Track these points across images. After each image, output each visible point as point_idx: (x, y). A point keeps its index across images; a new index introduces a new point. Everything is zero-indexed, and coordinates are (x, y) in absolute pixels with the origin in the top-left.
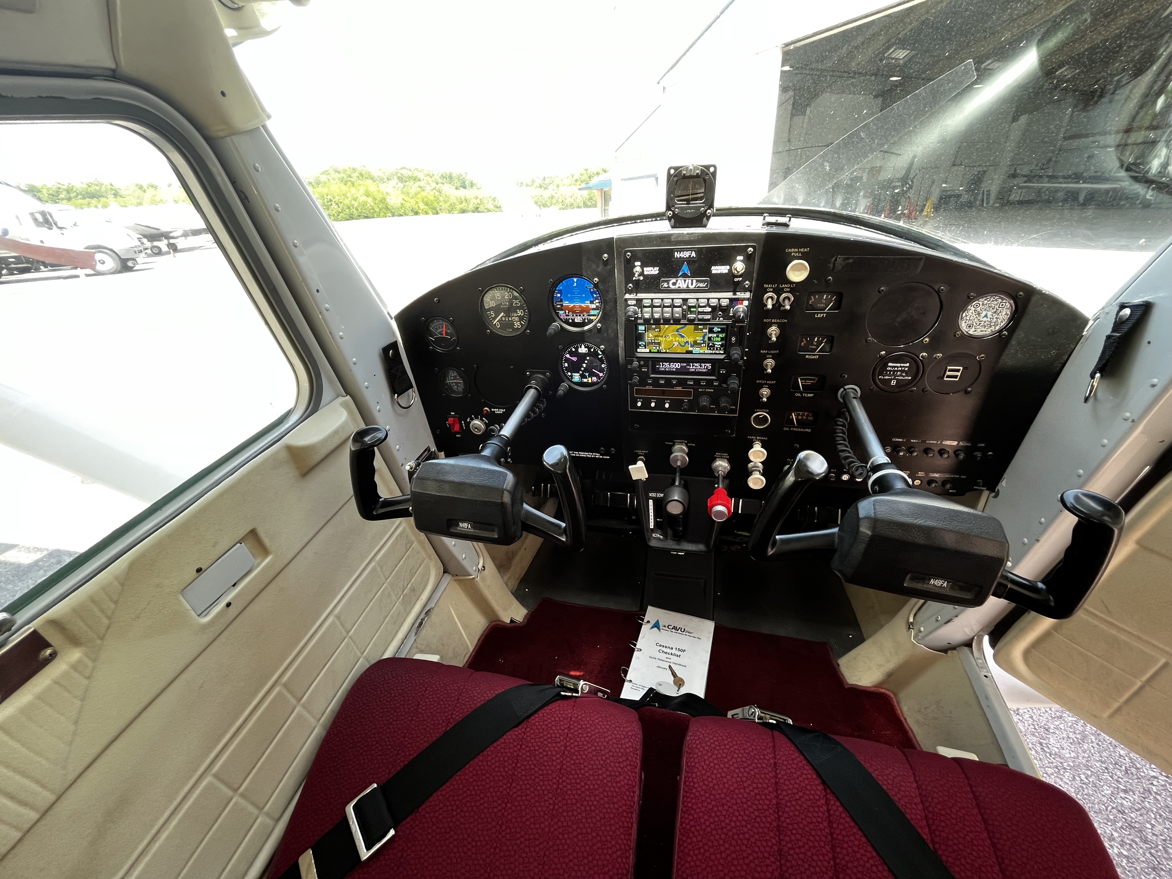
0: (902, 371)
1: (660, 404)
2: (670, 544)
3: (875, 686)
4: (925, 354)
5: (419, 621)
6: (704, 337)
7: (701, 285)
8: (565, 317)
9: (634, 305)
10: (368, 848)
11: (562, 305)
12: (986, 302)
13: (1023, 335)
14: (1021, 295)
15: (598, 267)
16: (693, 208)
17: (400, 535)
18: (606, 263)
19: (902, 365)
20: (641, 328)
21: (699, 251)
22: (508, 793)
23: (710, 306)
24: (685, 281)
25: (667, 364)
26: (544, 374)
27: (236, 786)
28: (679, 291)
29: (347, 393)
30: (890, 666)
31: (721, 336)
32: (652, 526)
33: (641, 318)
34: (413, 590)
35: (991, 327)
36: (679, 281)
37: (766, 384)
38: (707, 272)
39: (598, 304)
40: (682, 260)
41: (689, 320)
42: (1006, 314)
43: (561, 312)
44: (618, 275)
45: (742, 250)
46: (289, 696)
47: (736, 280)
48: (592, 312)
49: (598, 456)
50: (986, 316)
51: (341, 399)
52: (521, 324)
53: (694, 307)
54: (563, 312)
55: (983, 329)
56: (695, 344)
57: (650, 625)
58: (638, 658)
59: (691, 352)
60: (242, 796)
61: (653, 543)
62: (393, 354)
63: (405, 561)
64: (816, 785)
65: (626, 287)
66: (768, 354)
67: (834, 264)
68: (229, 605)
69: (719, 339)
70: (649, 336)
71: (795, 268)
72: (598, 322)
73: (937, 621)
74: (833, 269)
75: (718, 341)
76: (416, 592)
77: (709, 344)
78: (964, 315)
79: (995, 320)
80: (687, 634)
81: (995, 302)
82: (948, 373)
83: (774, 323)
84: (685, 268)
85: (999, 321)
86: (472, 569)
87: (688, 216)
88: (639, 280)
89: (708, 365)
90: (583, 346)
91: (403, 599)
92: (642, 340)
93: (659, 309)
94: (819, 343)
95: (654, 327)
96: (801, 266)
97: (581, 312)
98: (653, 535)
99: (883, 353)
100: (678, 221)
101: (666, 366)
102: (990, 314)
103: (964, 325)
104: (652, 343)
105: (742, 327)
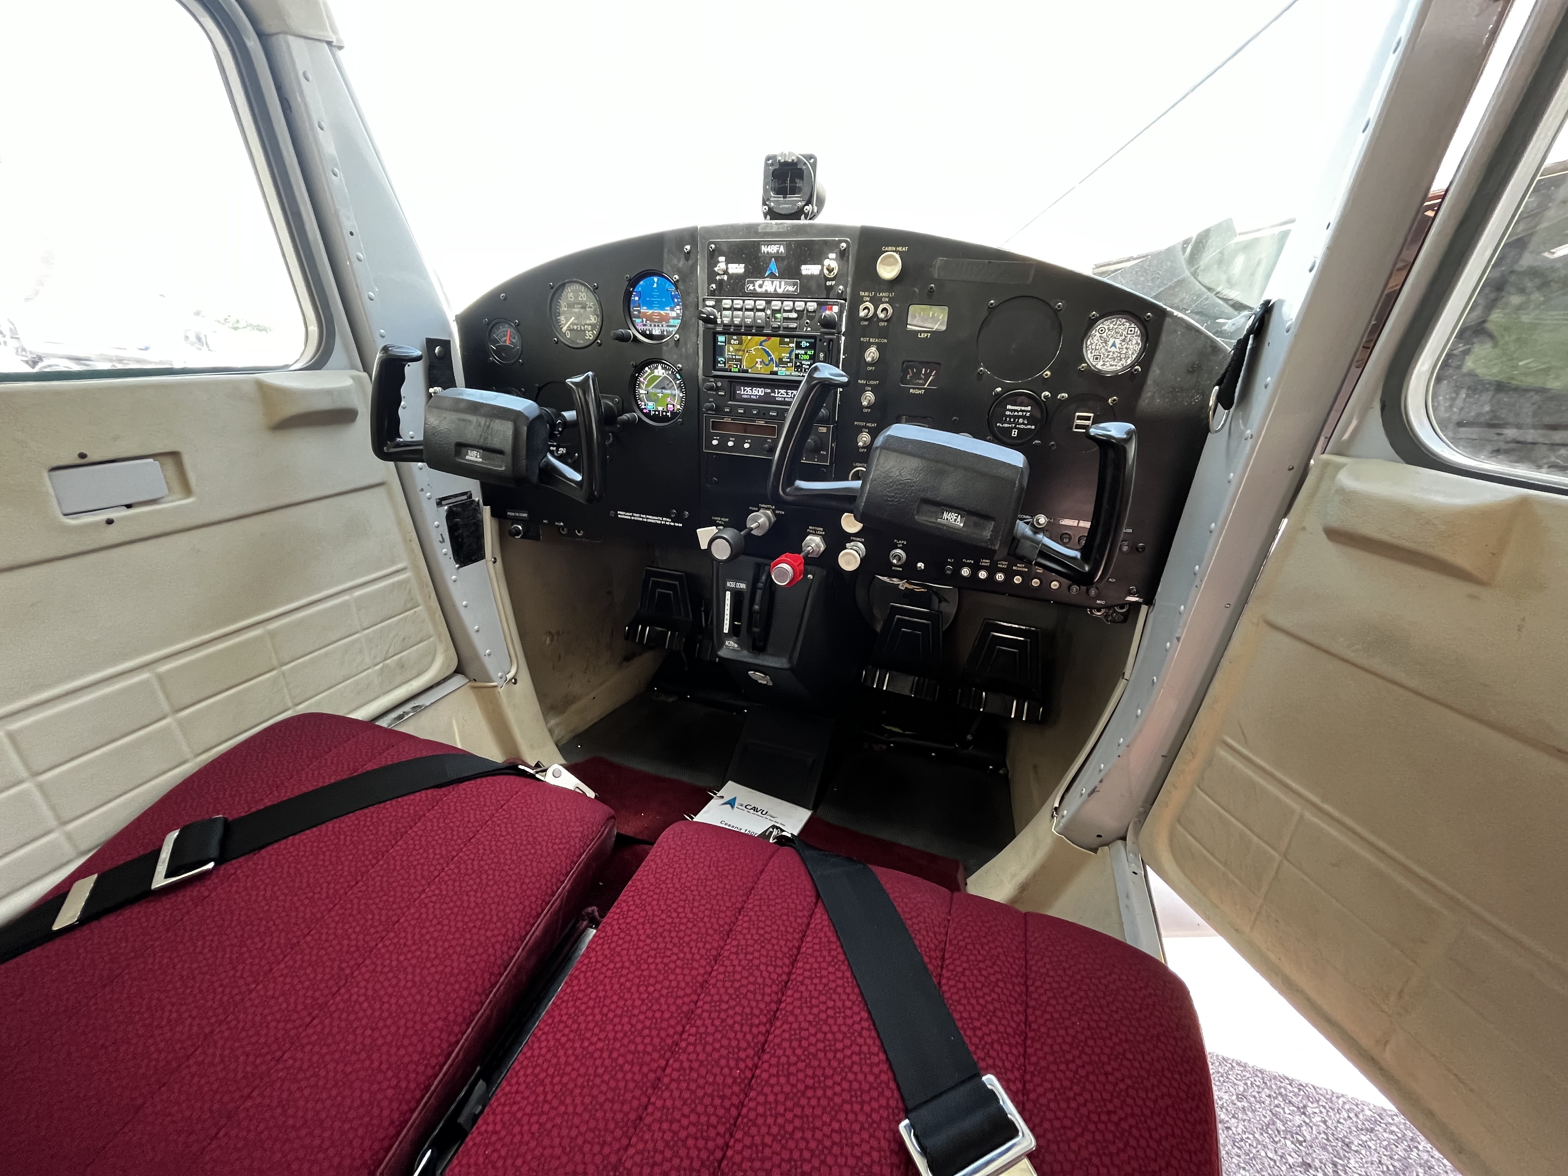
0: (1024, 417)
1: (739, 443)
2: (746, 656)
4: (1047, 393)
5: (400, 711)
6: (790, 354)
8: (642, 328)
9: (713, 307)
10: (167, 876)
11: (639, 311)
12: (1112, 326)
13: (1158, 372)
14: (1149, 317)
15: (679, 261)
16: (791, 203)
17: (400, 583)
18: (688, 256)
19: (1023, 408)
20: (721, 338)
21: (788, 245)
22: (387, 851)
23: (796, 311)
24: (772, 282)
25: (748, 389)
26: (612, 400)
27: (36, 769)
28: (765, 295)
29: (365, 371)
31: (809, 352)
32: (726, 630)
33: (720, 325)
34: (401, 665)
35: (1121, 360)
37: (866, 427)
38: (797, 274)
39: (678, 312)
40: (770, 256)
41: (774, 329)
42: (1137, 343)
43: (638, 320)
44: (701, 272)
45: (832, 246)
46: (161, 696)
47: (829, 283)
48: (672, 322)
49: (668, 521)
50: (1114, 345)
51: (355, 373)
52: (593, 333)
53: (779, 311)
54: (640, 320)
55: (1112, 363)
56: (781, 362)
57: (723, 801)
59: (776, 373)
60: (41, 786)
62: (440, 352)
63: (398, 622)
65: (708, 287)
66: (866, 385)
67: (936, 268)
68: (110, 522)
69: (807, 357)
70: (730, 351)
71: (885, 264)
72: (675, 334)
73: (1081, 795)
74: (936, 275)
75: (806, 360)
76: (405, 671)
77: (796, 363)
78: (1089, 343)
79: (1125, 351)
80: (769, 817)
81: (1123, 327)
82: (1078, 422)
83: (873, 343)
84: (773, 267)
85: (1130, 353)
86: (496, 674)
87: (784, 211)
88: (722, 280)
90: (660, 367)
91: (382, 669)
92: (722, 355)
93: (740, 313)
94: (927, 376)
95: (735, 337)
96: (892, 260)
97: (660, 321)
98: (727, 643)
99: (999, 389)
100: (772, 214)
101: (748, 392)
102: (1118, 342)
103: (1089, 356)
104: (732, 360)
105: (831, 340)
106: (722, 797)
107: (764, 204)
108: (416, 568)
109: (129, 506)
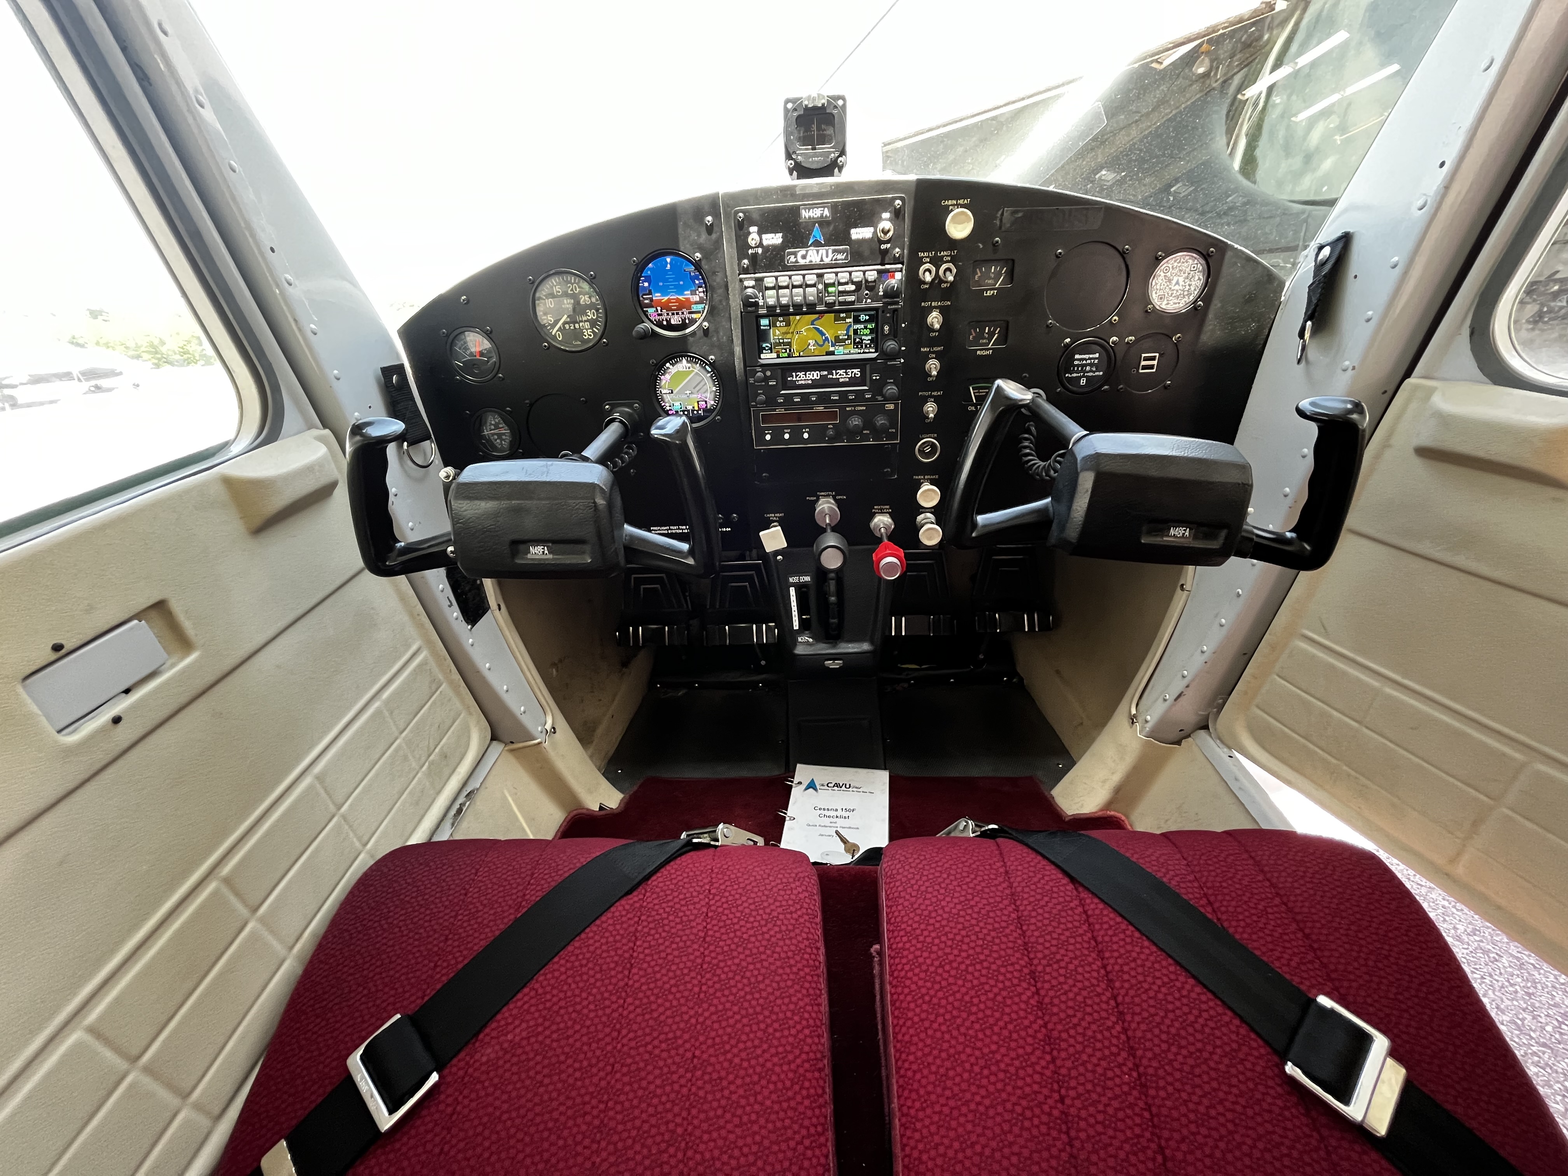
0: (1091, 365)
1: (796, 434)
2: (823, 649)
3: (1101, 810)
4: (1115, 338)
5: (457, 806)
6: (848, 330)
7: (840, 256)
8: (657, 318)
9: (753, 287)
10: (391, 1111)
11: (651, 300)
12: (1176, 263)
13: (1221, 303)
14: (1211, 252)
15: (699, 236)
16: (821, 155)
17: (420, 666)
18: (710, 229)
19: (1091, 356)
20: (764, 322)
21: (834, 207)
22: (627, 984)
23: (853, 283)
24: (818, 251)
25: (801, 374)
26: (630, 406)
27: (135, 1052)
28: (813, 267)
29: (325, 426)
30: (1116, 778)
31: (869, 326)
32: (796, 626)
33: (762, 307)
34: (444, 756)
35: (1184, 297)
36: (810, 253)
37: (931, 396)
38: (846, 239)
40: (812, 222)
41: (827, 305)
42: (1199, 279)
43: (651, 311)
44: (728, 247)
45: (888, 205)
46: (233, 899)
47: (883, 247)
48: (695, 308)
50: (1177, 283)
51: (315, 432)
52: (593, 332)
53: (833, 285)
54: (653, 309)
55: (1176, 301)
56: (838, 340)
57: (803, 787)
58: (791, 829)
59: (832, 353)
60: (148, 1070)
61: (800, 650)
62: (397, 381)
63: (430, 708)
64: (1064, 885)
65: (739, 264)
66: (930, 352)
67: (1001, 220)
68: (117, 720)
69: (868, 331)
70: (775, 334)
71: (956, 221)
72: (704, 320)
73: (1165, 700)
74: (1000, 227)
75: (866, 335)
76: (450, 761)
77: (855, 340)
78: (1154, 283)
79: (1188, 288)
81: (1186, 264)
82: (1143, 363)
83: (935, 307)
84: (817, 234)
85: (1193, 289)
86: (535, 730)
87: (814, 166)
88: (757, 253)
89: (856, 371)
90: (684, 360)
91: (429, 767)
92: (766, 340)
93: (787, 291)
94: (992, 335)
95: (781, 319)
96: (963, 217)
97: (680, 308)
98: (800, 639)
99: (1068, 340)
100: (801, 171)
101: (802, 378)
102: (1181, 279)
103: (1154, 297)
104: (780, 344)
105: (895, 310)
106: (800, 783)
107: (789, 156)
108: (429, 643)
109: (127, 691)
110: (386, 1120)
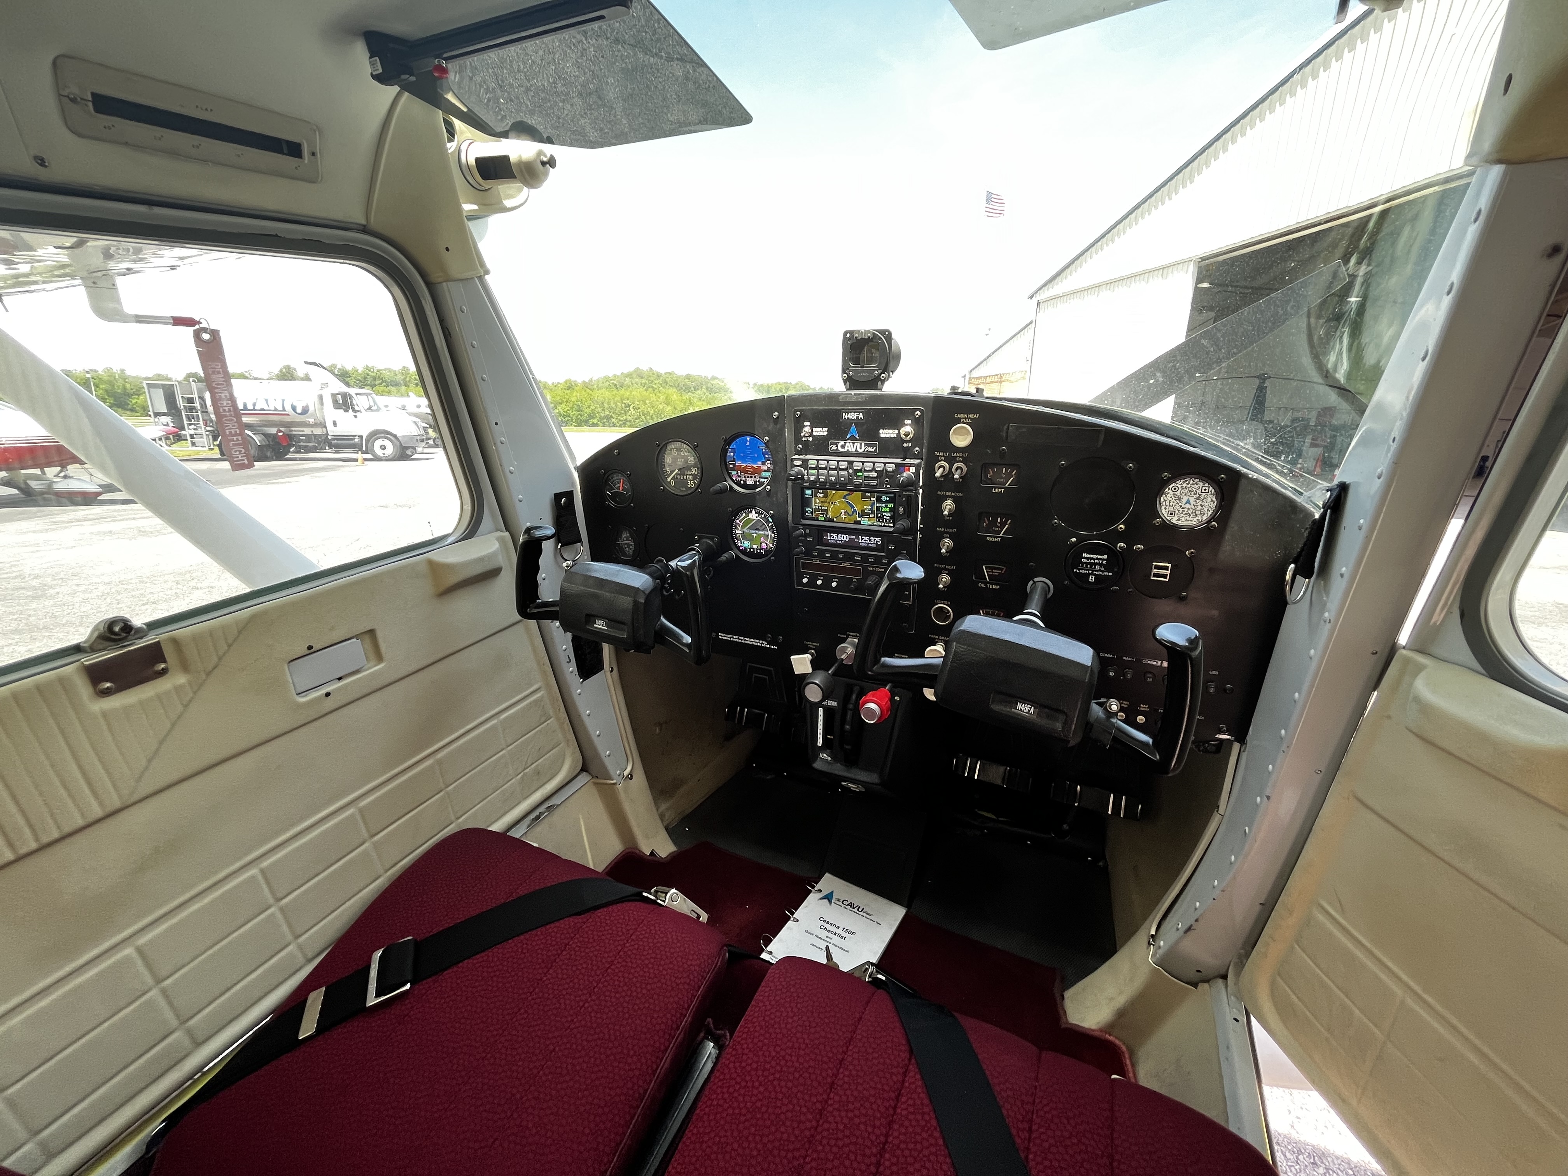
0: (1101, 565)
1: (827, 582)
2: (839, 769)
3: (1101, 1030)
4: (1122, 544)
5: (537, 813)
6: (872, 506)
7: (870, 449)
8: (737, 479)
9: (799, 466)
10: (377, 996)
11: (734, 465)
12: (1185, 485)
13: (1236, 528)
14: (1222, 478)
15: (768, 426)
16: (867, 371)
17: (536, 701)
18: (776, 421)
19: (1099, 557)
20: (808, 492)
21: (866, 413)
22: (541, 979)
23: (876, 471)
24: (854, 443)
25: (834, 535)
26: (712, 539)
27: (279, 895)
28: (848, 454)
29: (507, 529)
30: (1121, 1000)
31: (889, 506)
32: (820, 743)
33: (807, 481)
34: (538, 773)
35: (1196, 515)
36: (847, 444)
37: (945, 569)
38: (876, 437)
39: (769, 466)
40: (850, 422)
41: (856, 486)
42: (1212, 501)
43: (733, 473)
44: (788, 435)
45: (910, 414)
46: (361, 824)
47: (905, 445)
48: (764, 474)
49: (765, 644)
50: (1188, 502)
51: (499, 534)
52: (694, 483)
53: (860, 471)
54: (735, 472)
55: (1188, 518)
56: (863, 514)
59: (859, 523)
60: (282, 910)
61: (817, 765)
62: (566, 501)
63: (535, 734)
65: (796, 447)
66: (944, 532)
67: (1007, 432)
68: (328, 694)
69: (888, 510)
70: (816, 503)
71: (958, 432)
72: (767, 485)
73: (1178, 929)
74: (1007, 438)
75: (887, 512)
76: (541, 777)
77: (877, 515)
78: (1162, 499)
79: (1200, 508)
80: (865, 915)
81: (1196, 486)
82: (1155, 571)
83: (949, 497)
84: (853, 430)
85: (1206, 509)
86: (614, 772)
87: (862, 379)
88: (808, 441)
89: (878, 539)
90: (753, 512)
91: (522, 778)
92: (809, 506)
93: (825, 472)
94: (1003, 525)
95: (821, 491)
96: (963, 430)
97: (753, 473)
98: (821, 756)
99: (1074, 540)
100: (852, 382)
101: (833, 538)
102: (1192, 500)
103: (1164, 512)
104: (819, 510)
105: (910, 496)
106: (820, 891)
107: (844, 372)
108: (548, 686)
109: (340, 679)
110: (372, 1000)
